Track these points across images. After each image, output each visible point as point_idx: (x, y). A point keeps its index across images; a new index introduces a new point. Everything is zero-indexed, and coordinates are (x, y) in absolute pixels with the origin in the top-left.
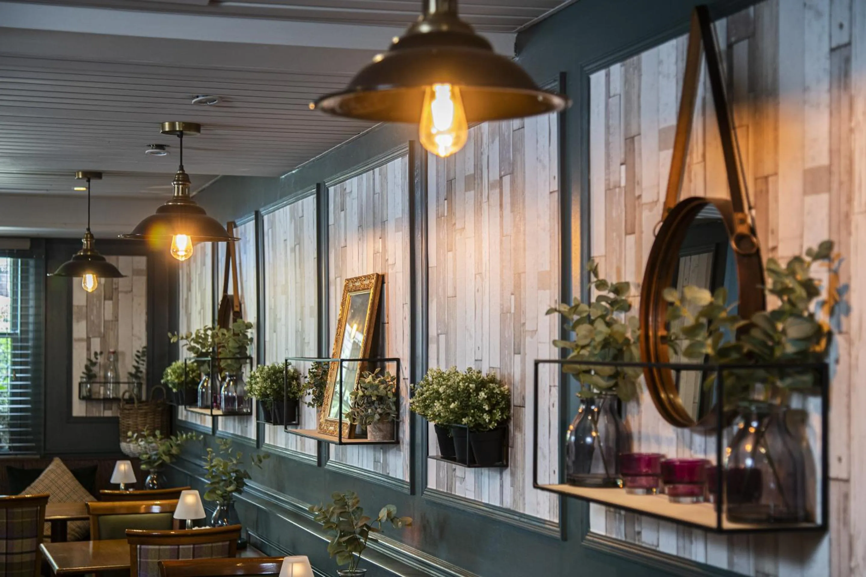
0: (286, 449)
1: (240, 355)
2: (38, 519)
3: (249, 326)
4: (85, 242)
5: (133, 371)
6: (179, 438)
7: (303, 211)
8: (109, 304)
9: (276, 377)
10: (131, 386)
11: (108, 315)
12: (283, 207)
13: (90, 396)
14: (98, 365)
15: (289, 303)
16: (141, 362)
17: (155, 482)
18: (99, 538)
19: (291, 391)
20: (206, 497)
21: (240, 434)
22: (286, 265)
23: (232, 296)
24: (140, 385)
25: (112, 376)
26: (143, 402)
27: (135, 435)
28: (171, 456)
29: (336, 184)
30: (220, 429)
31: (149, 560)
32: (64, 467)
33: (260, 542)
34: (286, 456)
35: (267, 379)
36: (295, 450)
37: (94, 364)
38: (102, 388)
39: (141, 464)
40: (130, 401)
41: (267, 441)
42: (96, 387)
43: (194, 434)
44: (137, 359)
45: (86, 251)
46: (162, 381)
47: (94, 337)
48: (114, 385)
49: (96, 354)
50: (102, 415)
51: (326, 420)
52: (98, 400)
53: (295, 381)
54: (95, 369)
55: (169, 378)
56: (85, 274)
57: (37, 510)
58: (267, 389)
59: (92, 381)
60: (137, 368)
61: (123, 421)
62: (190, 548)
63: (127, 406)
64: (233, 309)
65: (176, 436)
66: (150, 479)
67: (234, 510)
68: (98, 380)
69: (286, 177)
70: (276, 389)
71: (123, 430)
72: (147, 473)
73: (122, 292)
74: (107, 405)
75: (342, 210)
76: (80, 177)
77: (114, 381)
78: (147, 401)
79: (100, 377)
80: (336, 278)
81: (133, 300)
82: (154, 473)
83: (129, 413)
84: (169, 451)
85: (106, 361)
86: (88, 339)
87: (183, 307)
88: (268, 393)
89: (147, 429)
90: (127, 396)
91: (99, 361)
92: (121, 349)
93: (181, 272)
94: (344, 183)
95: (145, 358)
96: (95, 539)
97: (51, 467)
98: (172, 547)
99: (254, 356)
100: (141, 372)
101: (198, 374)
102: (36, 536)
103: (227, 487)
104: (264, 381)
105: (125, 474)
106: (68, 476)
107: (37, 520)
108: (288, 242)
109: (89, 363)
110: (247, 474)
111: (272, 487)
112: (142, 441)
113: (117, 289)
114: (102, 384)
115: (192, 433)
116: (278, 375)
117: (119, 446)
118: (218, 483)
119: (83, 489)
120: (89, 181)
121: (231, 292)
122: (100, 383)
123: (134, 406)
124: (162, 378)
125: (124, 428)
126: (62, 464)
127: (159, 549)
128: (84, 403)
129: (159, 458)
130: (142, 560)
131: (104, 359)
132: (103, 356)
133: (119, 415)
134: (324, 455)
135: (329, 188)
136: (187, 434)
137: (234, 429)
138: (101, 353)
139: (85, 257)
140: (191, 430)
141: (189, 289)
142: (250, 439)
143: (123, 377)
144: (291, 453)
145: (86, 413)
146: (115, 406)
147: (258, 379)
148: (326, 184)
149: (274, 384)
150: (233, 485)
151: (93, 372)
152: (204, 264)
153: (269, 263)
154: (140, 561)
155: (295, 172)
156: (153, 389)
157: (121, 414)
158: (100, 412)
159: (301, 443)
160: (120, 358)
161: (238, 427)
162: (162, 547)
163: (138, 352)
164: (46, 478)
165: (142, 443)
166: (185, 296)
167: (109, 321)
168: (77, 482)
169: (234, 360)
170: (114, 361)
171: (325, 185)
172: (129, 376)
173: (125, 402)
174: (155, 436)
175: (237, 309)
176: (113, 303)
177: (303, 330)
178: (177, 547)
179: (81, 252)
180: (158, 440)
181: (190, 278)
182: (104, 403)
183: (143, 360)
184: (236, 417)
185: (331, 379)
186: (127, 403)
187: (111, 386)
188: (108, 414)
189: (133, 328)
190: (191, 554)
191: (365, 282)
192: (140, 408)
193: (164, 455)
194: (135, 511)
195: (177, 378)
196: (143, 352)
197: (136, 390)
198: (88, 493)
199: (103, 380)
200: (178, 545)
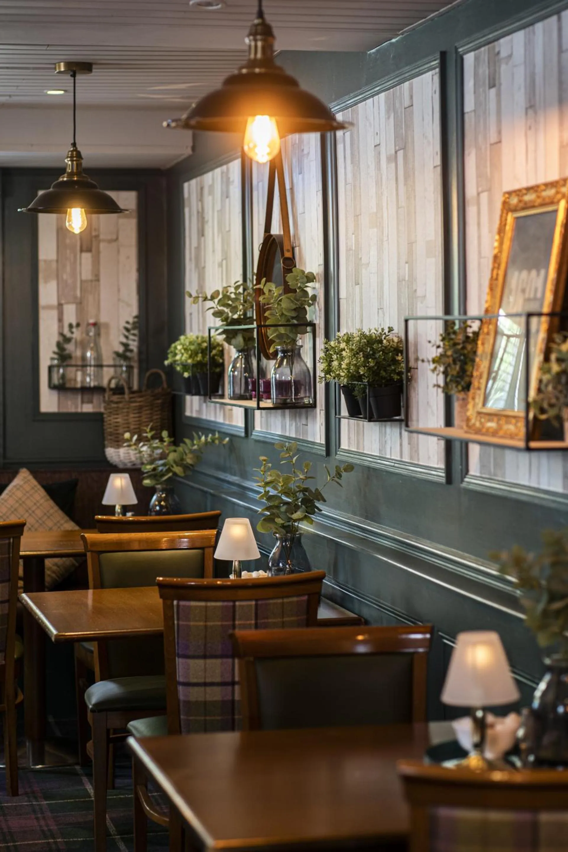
0: (381, 458)
1: (297, 321)
2: (11, 555)
3: (310, 278)
4: (70, 163)
5: (121, 349)
6: (195, 442)
7: (411, 97)
8: (87, 257)
9: (372, 349)
10: (119, 369)
11: (86, 273)
12: (373, 96)
13: (64, 384)
14: (73, 341)
15: (385, 239)
16: (131, 337)
17: (163, 503)
18: (100, 585)
19: (395, 370)
20: (260, 529)
21: (293, 435)
22: (379, 183)
23: (279, 236)
24: (130, 368)
25: (92, 357)
26: (134, 392)
27: (135, 437)
28: (186, 467)
29: (480, 47)
30: (258, 427)
31: (192, 623)
32: (34, 482)
33: (339, 594)
34: (383, 467)
35: (358, 353)
36: (399, 459)
37: (68, 340)
38: (79, 374)
39: (144, 479)
40: (118, 390)
41: (344, 445)
42: (71, 372)
43: (217, 435)
44: (127, 334)
45: (71, 174)
46: (166, 363)
47: (68, 303)
48: (96, 369)
49: (71, 326)
50: (79, 410)
51: (479, 413)
52: (74, 390)
53: (400, 355)
54: (70, 347)
55: (178, 357)
56: (71, 208)
57: (9, 543)
58: (359, 368)
59: (65, 364)
60: (126, 345)
61: (109, 418)
62: (251, 605)
63: (115, 398)
64: (283, 254)
65: (192, 439)
66: (157, 500)
67: (302, 547)
68: (73, 362)
69: (377, 51)
70: (373, 367)
71: (109, 430)
72: (152, 491)
73: (104, 241)
74: (86, 397)
75: (492, 85)
76: (62, 69)
77: (96, 364)
78: (139, 391)
79: (76, 357)
80: (478, 194)
81: (118, 251)
82: (163, 490)
83: (118, 407)
84: (182, 459)
85: (84, 335)
86: (60, 306)
87: (190, 259)
88: (362, 373)
89: (152, 429)
90: (113, 385)
91: (74, 336)
92: (103, 319)
93: (187, 210)
94: (496, 43)
95: (136, 332)
96: (95, 588)
97: (17, 481)
98: (226, 604)
99: (319, 321)
100: (131, 351)
101: (219, 351)
102: (9, 580)
103: (292, 514)
104: (354, 355)
105: (122, 492)
106: (40, 495)
107: (9, 558)
108: (383, 149)
109: (61, 339)
110: (320, 494)
111: (354, 514)
112: (144, 445)
113: (97, 236)
114: (80, 368)
115: (214, 434)
116: (375, 346)
117: (104, 452)
118: (278, 507)
119: (60, 512)
120: (74, 76)
121: (276, 230)
122: (76, 366)
123: (124, 398)
124: (167, 358)
125: (110, 428)
126: (31, 477)
127: (206, 607)
128: (54, 395)
129: (169, 470)
130: (181, 623)
131: (82, 333)
132: (80, 328)
133: (102, 410)
134: (457, 466)
135: (466, 57)
136: (206, 437)
137: (283, 427)
138: (78, 325)
139: (69, 184)
140: (213, 432)
141: (202, 233)
142: (313, 443)
143: (108, 359)
144: (393, 464)
145: (59, 407)
146: (96, 398)
147: (344, 353)
148: (460, 50)
149: (370, 360)
150: (301, 510)
151: (67, 352)
152: (226, 195)
153: (346, 184)
154: (178, 624)
155: (397, 41)
156: (148, 374)
157: (105, 408)
158: (77, 407)
159: (411, 449)
160: (103, 331)
161: (291, 425)
162: (209, 604)
163: (128, 322)
164: (11, 496)
165: (145, 449)
166: (194, 244)
167: (86, 281)
168: (51, 503)
169: (288, 328)
170: (95, 335)
171: (457, 52)
172: (114, 356)
173: (111, 393)
174: (162, 440)
175: (288, 255)
176: (92, 257)
177: (412, 278)
178: (231, 604)
179: (64, 177)
180: (165, 444)
181: (203, 218)
182: (82, 394)
183: (134, 335)
184: (287, 411)
185: (484, 348)
186: (114, 394)
187: (90, 370)
188: (88, 408)
189: (119, 290)
190: (253, 615)
191: (544, 194)
192: (133, 400)
193: (174, 465)
194: (153, 546)
195: (190, 357)
196: (134, 323)
197: (124, 375)
198: (67, 518)
199: (79, 363)
200: (234, 601)
